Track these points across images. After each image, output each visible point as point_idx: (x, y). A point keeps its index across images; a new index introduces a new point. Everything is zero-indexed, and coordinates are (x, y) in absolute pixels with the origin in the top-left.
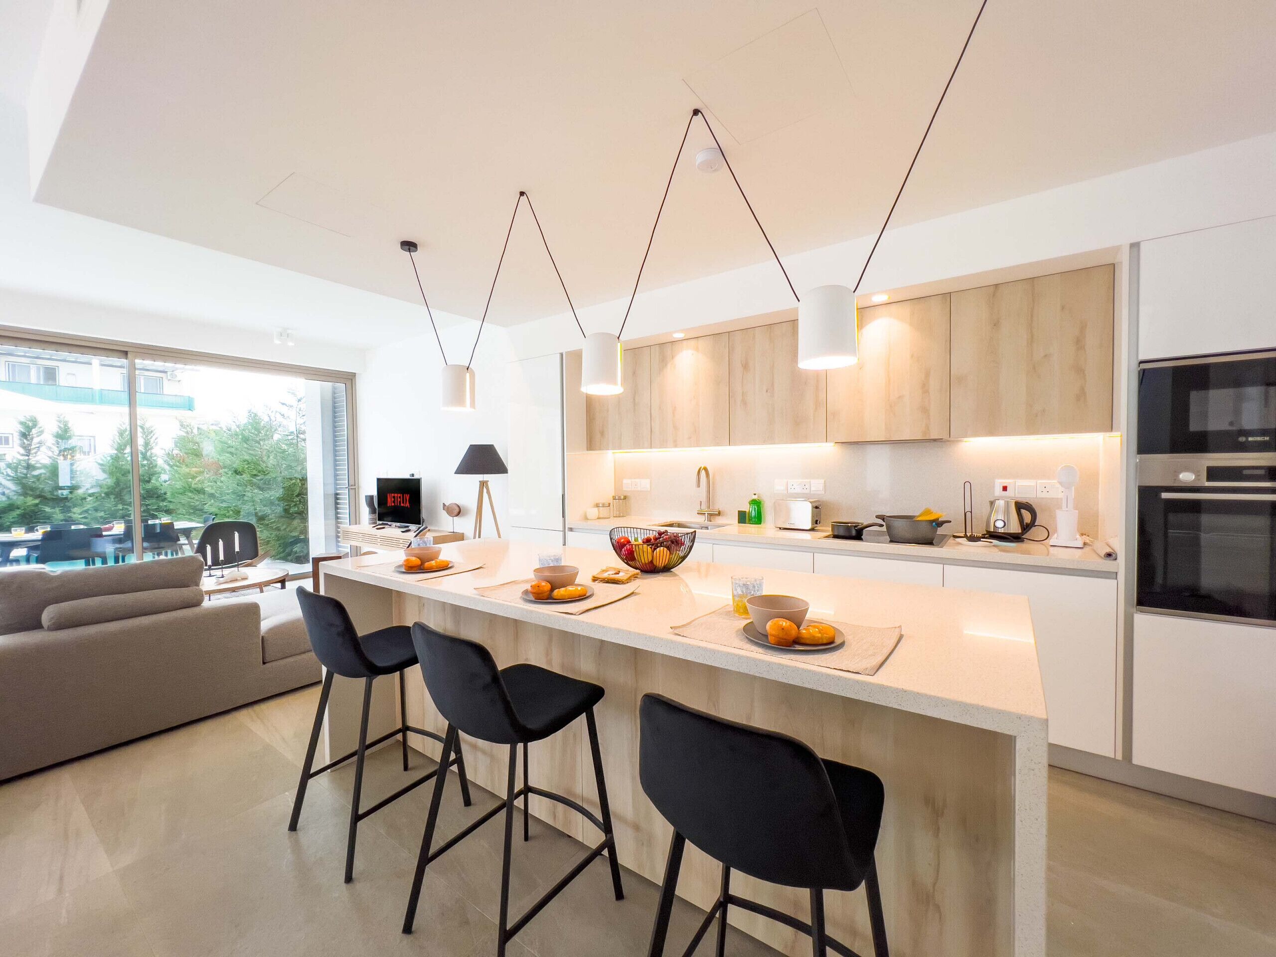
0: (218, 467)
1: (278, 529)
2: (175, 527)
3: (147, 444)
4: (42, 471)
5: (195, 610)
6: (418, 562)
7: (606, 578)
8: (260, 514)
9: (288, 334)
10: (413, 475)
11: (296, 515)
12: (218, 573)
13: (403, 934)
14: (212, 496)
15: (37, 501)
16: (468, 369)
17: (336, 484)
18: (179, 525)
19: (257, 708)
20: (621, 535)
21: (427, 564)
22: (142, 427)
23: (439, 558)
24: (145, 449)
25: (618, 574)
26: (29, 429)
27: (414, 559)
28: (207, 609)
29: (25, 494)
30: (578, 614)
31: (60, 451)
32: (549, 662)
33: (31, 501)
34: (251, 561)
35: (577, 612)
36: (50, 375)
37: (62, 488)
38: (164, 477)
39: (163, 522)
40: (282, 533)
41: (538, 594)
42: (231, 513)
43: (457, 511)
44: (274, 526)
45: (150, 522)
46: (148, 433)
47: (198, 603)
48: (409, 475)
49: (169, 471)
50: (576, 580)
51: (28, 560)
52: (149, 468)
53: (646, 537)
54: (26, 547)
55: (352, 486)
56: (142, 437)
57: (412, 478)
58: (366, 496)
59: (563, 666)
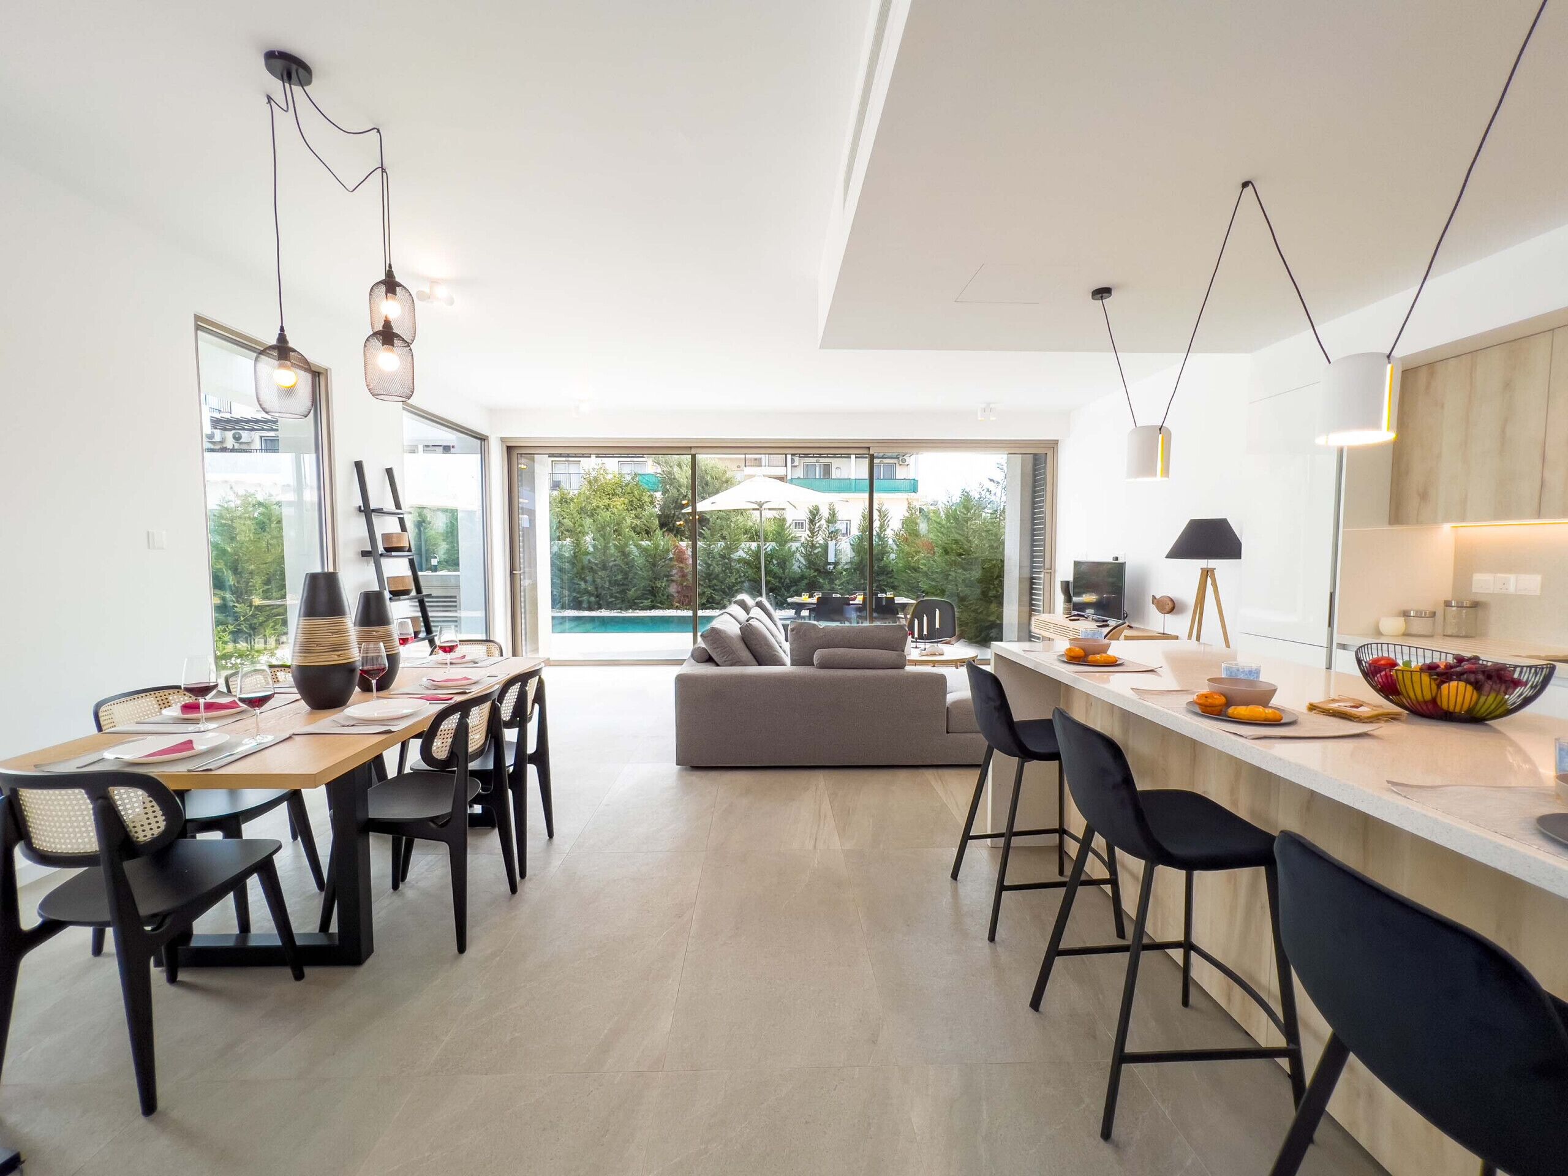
0: (931, 547)
1: (975, 611)
2: (896, 602)
3: (882, 527)
4: (820, 550)
5: (900, 670)
6: (1082, 653)
7: (1331, 709)
8: (961, 594)
9: (991, 409)
10: (1117, 559)
11: (992, 599)
12: (922, 646)
13: (1030, 1008)
14: (926, 574)
15: (816, 574)
16: (1160, 429)
17: (1032, 567)
18: (899, 600)
19: (941, 771)
20: (1380, 655)
21: (1091, 658)
22: (879, 511)
23: (1108, 653)
24: (880, 531)
25: (1357, 707)
26: (814, 515)
27: (1077, 649)
28: (908, 673)
29: (809, 568)
30: (1250, 737)
31: (829, 534)
32: (1235, 803)
33: (813, 573)
34: (949, 639)
35: (1251, 736)
36: (827, 469)
37: (830, 564)
38: (892, 556)
39: (888, 596)
40: (981, 616)
41: (1206, 706)
42: (939, 592)
43: (1171, 607)
44: (974, 607)
45: (879, 595)
46: (883, 516)
47: (902, 667)
48: (1112, 559)
49: (896, 550)
50: (1271, 702)
51: (809, 618)
52: (883, 548)
53: (1428, 661)
54: (807, 609)
55: (1047, 569)
56: (879, 520)
57: (1116, 562)
58: (1061, 582)
59: (1252, 812)
